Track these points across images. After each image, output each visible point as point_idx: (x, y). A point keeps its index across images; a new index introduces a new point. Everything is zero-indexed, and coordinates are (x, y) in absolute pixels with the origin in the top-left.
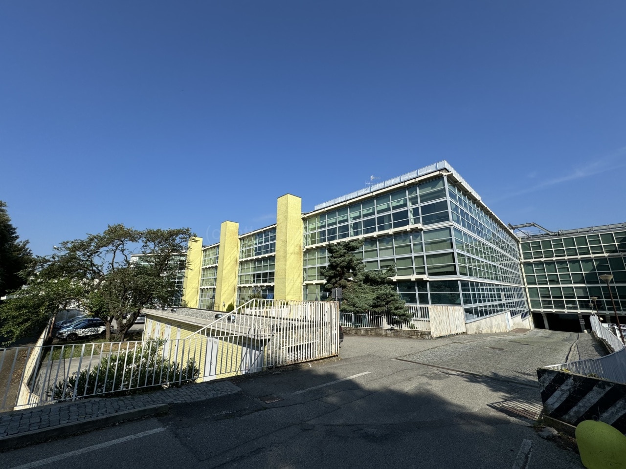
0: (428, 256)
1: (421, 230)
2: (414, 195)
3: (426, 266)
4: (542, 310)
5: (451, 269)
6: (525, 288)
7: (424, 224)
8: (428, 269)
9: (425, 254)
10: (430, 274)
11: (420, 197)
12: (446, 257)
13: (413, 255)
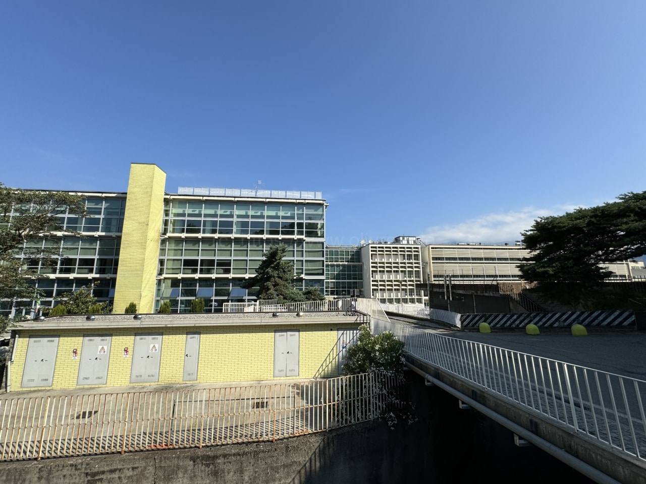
0: (306, 261)
1: (304, 240)
2: (300, 212)
3: (304, 268)
5: (321, 271)
7: (306, 237)
8: (305, 270)
9: (304, 259)
10: (306, 274)
11: (306, 215)
12: (318, 263)
13: (295, 258)
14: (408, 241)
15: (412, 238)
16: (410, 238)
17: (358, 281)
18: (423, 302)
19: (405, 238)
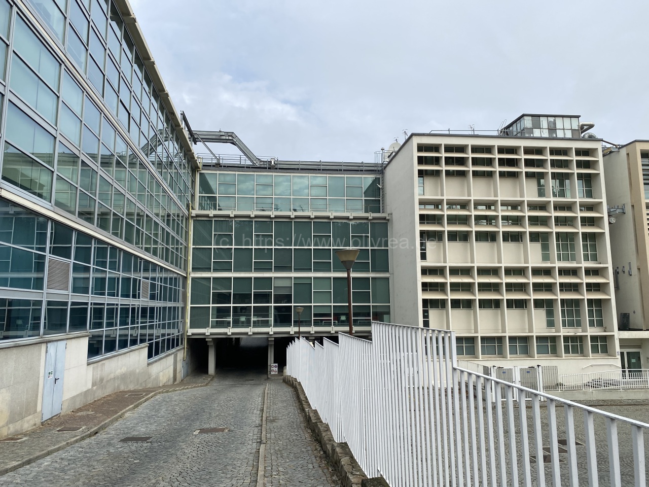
4: (208, 331)
6: (185, 278)
14: (552, 129)
15: (567, 120)
16: (559, 122)
17: (371, 275)
18: (618, 349)
19: (544, 122)
